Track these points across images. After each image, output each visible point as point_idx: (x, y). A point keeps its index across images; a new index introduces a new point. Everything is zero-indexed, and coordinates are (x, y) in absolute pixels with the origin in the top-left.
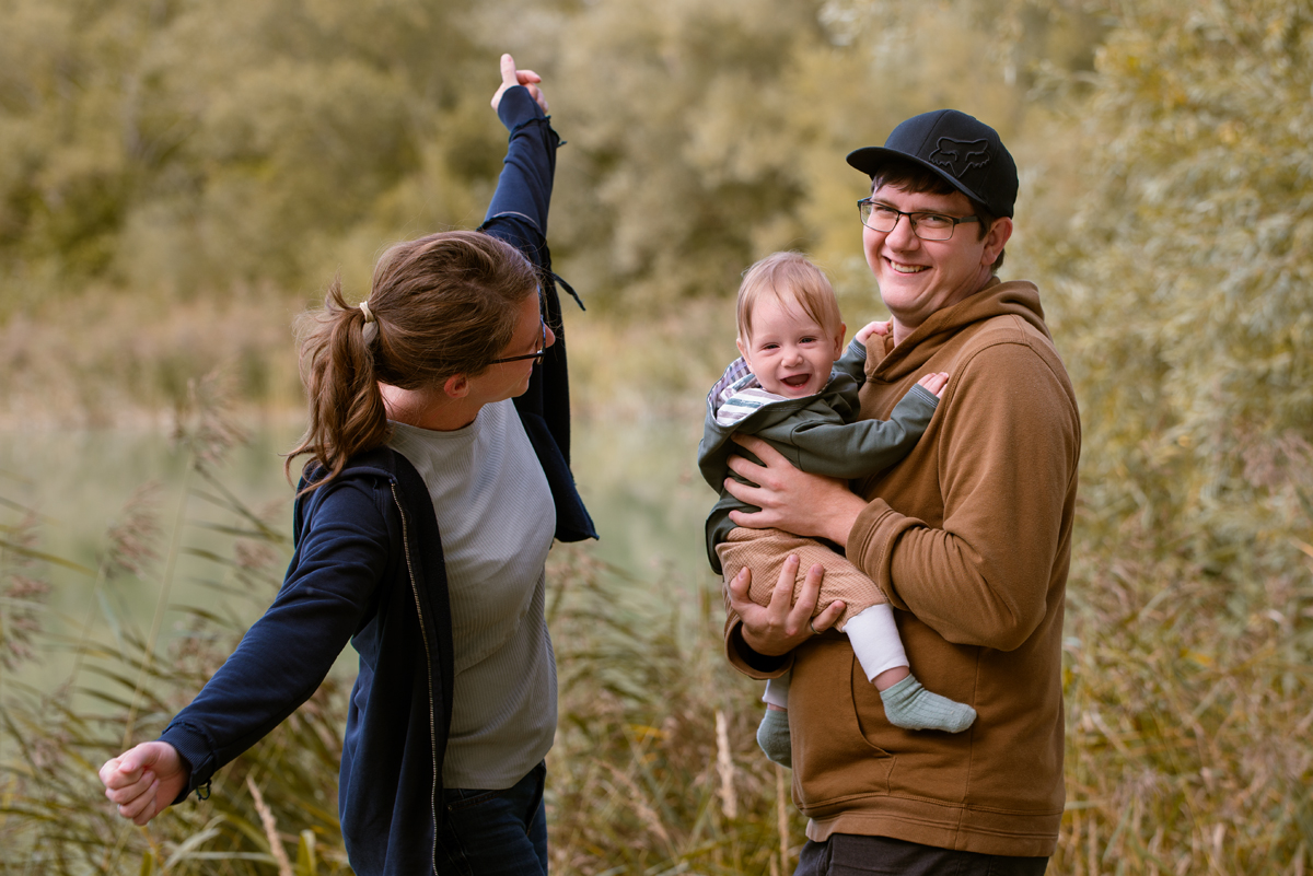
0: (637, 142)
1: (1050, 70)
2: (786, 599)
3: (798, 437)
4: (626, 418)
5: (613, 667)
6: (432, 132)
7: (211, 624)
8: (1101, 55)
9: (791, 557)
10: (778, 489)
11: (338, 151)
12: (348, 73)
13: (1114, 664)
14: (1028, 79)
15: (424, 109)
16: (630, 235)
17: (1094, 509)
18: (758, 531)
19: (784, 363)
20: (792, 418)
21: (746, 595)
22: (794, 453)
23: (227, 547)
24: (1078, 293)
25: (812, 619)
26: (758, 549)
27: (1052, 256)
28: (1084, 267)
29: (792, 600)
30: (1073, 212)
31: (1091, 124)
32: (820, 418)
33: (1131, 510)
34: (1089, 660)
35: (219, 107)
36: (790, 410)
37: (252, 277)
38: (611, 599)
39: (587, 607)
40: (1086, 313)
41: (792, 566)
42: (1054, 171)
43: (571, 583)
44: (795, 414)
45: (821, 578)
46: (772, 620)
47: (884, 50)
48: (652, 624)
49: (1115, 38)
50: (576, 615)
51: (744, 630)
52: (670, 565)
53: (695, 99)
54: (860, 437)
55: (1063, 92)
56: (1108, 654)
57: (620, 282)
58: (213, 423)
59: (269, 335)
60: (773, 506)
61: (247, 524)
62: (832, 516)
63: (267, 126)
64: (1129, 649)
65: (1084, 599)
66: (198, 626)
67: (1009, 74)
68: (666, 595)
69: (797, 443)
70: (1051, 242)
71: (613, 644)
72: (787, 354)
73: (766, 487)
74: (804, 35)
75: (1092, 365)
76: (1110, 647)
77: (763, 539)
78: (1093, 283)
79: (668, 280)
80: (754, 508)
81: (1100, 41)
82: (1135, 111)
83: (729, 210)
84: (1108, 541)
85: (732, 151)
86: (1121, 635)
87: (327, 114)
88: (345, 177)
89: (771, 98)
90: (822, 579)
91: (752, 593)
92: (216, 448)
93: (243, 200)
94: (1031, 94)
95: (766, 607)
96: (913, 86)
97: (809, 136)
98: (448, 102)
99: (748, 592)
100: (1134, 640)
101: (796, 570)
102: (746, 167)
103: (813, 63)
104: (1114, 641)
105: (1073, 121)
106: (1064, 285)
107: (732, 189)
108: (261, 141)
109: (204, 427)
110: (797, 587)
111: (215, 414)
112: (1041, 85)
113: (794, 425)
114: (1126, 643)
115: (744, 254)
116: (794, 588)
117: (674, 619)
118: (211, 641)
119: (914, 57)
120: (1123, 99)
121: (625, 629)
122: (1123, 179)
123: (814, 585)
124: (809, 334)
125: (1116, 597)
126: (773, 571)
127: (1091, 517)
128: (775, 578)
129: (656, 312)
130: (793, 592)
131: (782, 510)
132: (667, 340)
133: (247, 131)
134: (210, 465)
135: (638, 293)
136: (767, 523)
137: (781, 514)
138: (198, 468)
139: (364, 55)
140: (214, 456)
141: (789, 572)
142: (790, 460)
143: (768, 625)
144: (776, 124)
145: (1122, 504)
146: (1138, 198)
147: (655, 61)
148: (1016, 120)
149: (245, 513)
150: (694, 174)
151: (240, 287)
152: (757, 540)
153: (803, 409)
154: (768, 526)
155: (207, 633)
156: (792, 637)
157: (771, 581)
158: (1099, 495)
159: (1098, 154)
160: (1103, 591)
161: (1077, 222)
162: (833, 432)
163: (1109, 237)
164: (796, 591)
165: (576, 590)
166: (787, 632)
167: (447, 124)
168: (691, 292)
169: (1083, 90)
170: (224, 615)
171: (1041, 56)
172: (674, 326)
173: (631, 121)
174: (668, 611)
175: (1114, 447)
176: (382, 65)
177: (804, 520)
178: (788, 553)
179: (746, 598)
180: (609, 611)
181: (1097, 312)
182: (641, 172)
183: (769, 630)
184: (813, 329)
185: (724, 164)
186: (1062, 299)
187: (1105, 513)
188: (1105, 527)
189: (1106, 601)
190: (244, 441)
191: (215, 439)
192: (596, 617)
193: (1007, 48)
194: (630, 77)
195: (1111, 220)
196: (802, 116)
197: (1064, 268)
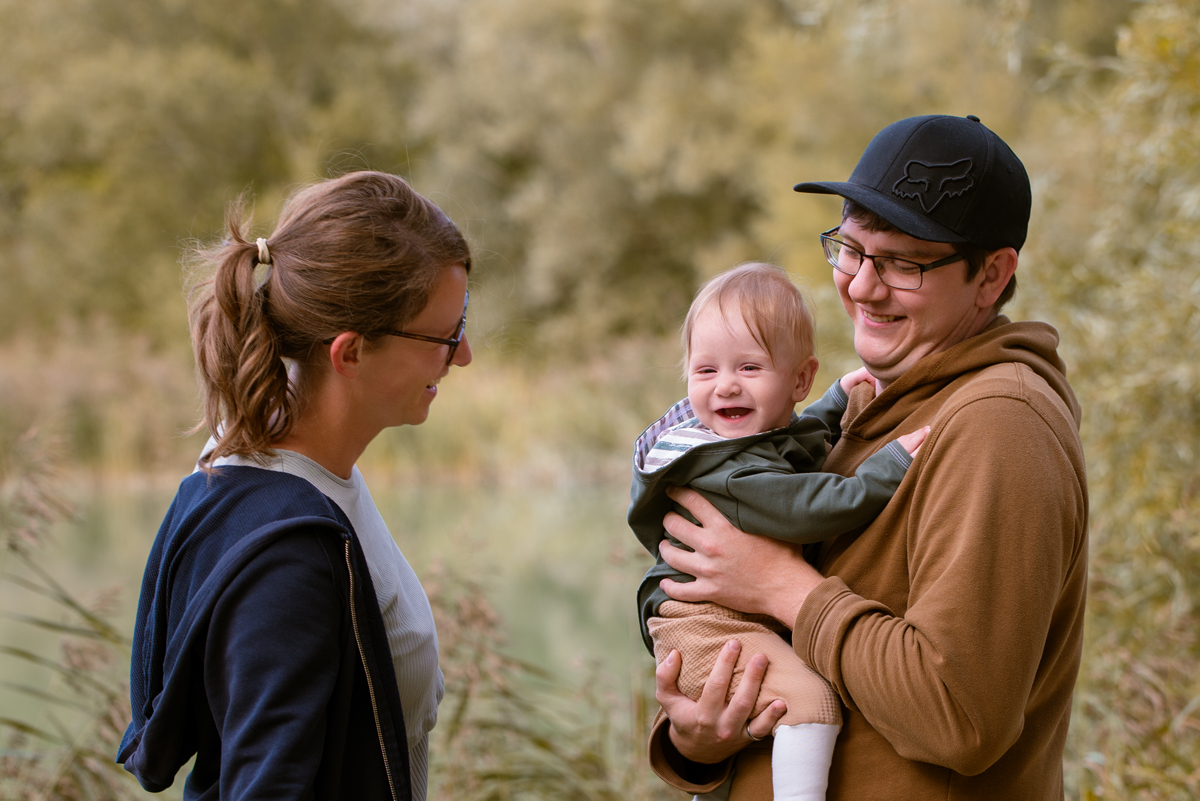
0: (553, 145)
1: (1064, 54)
2: (720, 694)
3: (737, 485)
4: (543, 483)
5: (530, 790)
6: (303, 133)
7: (31, 739)
8: (1124, 37)
9: (731, 641)
10: (713, 554)
11: (188, 157)
12: (200, 61)
13: (1146, 786)
14: (1037, 66)
15: (293, 105)
16: (546, 258)
17: (1120, 593)
18: (691, 606)
19: (716, 391)
20: (730, 462)
21: (673, 685)
22: (731, 506)
23: (51, 646)
24: (1099, 328)
25: (749, 721)
26: (691, 628)
27: (1066, 286)
28: (1106, 295)
29: (727, 696)
30: (1093, 229)
31: (1113, 120)
32: (765, 464)
33: (1164, 596)
34: (1116, 781)
35: (42, 103)
36: (725, 453)
37: (83, 312)
38: (527, 709)
39: (497, 717)
40: (1109, 354)
41: (731, 654)
42: (1067, 179)
43: (477, 688)
44: (733, 457)
45: (763, 671)
46: (702, 718)
47: (858, 31)
48: (573, 738)
49: (1143, 17)
50: (484, 726)
51: (672, 731)
52: (596, 665)
53: (625, 91)
54: (812, 492)
55: (1080, 83)
56: (1138, 772)
57: (533, 316)
58: (31, 494)
59: (104, 383)
60: (710, 576)
61: (74, 619)
62: (778, 589)
63: (100, 126)
64: (1163, 768)
65: (1109, 705)
66: (17, 742)
67: (1013, 61)
68: (593, 703)
69: (735, 492)
70: (1065, 266)
71: (527, 762)
72: (723, 380)
73: (700, 551)
74: (760, 14)
75: (1117, 418)
76: (1141, 764)
77: (697, 617)
78: (1119, 316)
79: (593, 315)
80: (687, 576)
81: (1125, 20)
82: (1170, 104)
83: (667, 228)
84: (1139, 634)
85: (672, 154)
86: (1154, 749)
87: (174, 111)
88: (197, 189)
89: (718, 90)
90: (765, 674)
91: (682, 682)
92: (34, 523)
93: (71, 217)
94: (1043, 84)
95: (695, 701)
96: (893, 75)
97: (766, 136)
98: (323, 96)
99: (676, 681)
100: (1170, 758)
101: (735, 660)
102: (688, 176)
103: (770, 46)
104: (1146, 757)
105: (1092, 116)
106: (1082, 318)
107: (671, 202)
108: (93, 145)
109: (20, 497)
110: (735, 680)
111: (34, 482)
112: (1055, 72)
113: (731, 471)
114: (1160, 760)
115: (687, 282)
116: (731, 680)
117: (604, 729)
118: (34, 762)
119: (895, 41)
120: (1152, 91)
121: (542, 744)
122: (1155, 187)
123: (753, 679)
124: (751, 360)
125: (1149, 703)
126: (708, 657)
127: (1117, 604)
128: (709, 666)
129: (578, 354)
130: (730, 686)
131: (719, 581)
132: (592, 388)
133: (76, 133)
134: (27, 542)
135: (556, 330)
136: (701, 595)
137: (717, 584)
138: (13, 547)
139: (218, 38)
140: (32, 534)
141: (727, 661)
142: (728, 516)
143: (696, 725)
144: (725, 122)
145: (1153, 587)
146: (1173, 211)
147: (575, 45)
148: (1020, 116)
149: (70, 602)
150: (625, 183)
151: (68, 325)
152: (690, 618)
153: (743, 451)
154: (703, 599)
155: (28, 752)
156: (726, 741)
157: (704, 669)
158: (1123, 576)
159: (1124, 156)
160: (1134, 694)
161: (1099, 242)
162: (778, 482)
163: (1137, 259)
164: (733, 685)
165: (485, 695)
166: (719, 734)
167: (321, 123)
168: (622, 329)
169: (1103, 79)
170: (50, 729)
171: (1054, 40)
172: (601, 371)
173: (547, 118)
174: (597, 720)
175: (1143, 518)
176: (241, 51)
177: (744, 594)
178: (727, 637)
179: (674, 688)
180: (522, 720)
181: (1121, 351)
182: (559, 182)
183: (698, 731)
184: (757, 354)
185: (661, 172)
186: (1081, 336)
187: (1132, 599)
188: (1132, 616)
189: (1137, 707)
190: (69, 517)
191: (31, 512)
192: (506, 726)
193: (1012, 28)
194: (546, 65)
195: (1138, 240)
196: (759, 112)
197: (1082, 297)
